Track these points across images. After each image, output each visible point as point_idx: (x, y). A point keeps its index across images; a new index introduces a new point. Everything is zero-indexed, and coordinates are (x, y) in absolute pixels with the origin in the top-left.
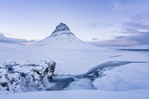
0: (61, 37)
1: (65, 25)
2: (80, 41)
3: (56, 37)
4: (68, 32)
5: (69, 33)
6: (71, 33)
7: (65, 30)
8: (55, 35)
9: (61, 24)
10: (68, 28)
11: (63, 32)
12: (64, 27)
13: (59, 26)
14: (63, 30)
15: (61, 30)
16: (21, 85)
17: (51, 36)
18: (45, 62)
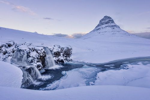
0: (104, 30)
1: (109, 17)
2: (126, 34)
3: (99, 31)
4: (113, 24)
5: (113, 26)
6: (115, 26)
7: (109, 23)
8: (99, 29)
9: (105, 17)
10: (113, 20)
11: (107, 25)
12: (108, 20)
13: (102, 20)
14: (107, 23)
15: (104, 23)
16: (13, 58)
17: (94, 31)
18: (58, 47)
